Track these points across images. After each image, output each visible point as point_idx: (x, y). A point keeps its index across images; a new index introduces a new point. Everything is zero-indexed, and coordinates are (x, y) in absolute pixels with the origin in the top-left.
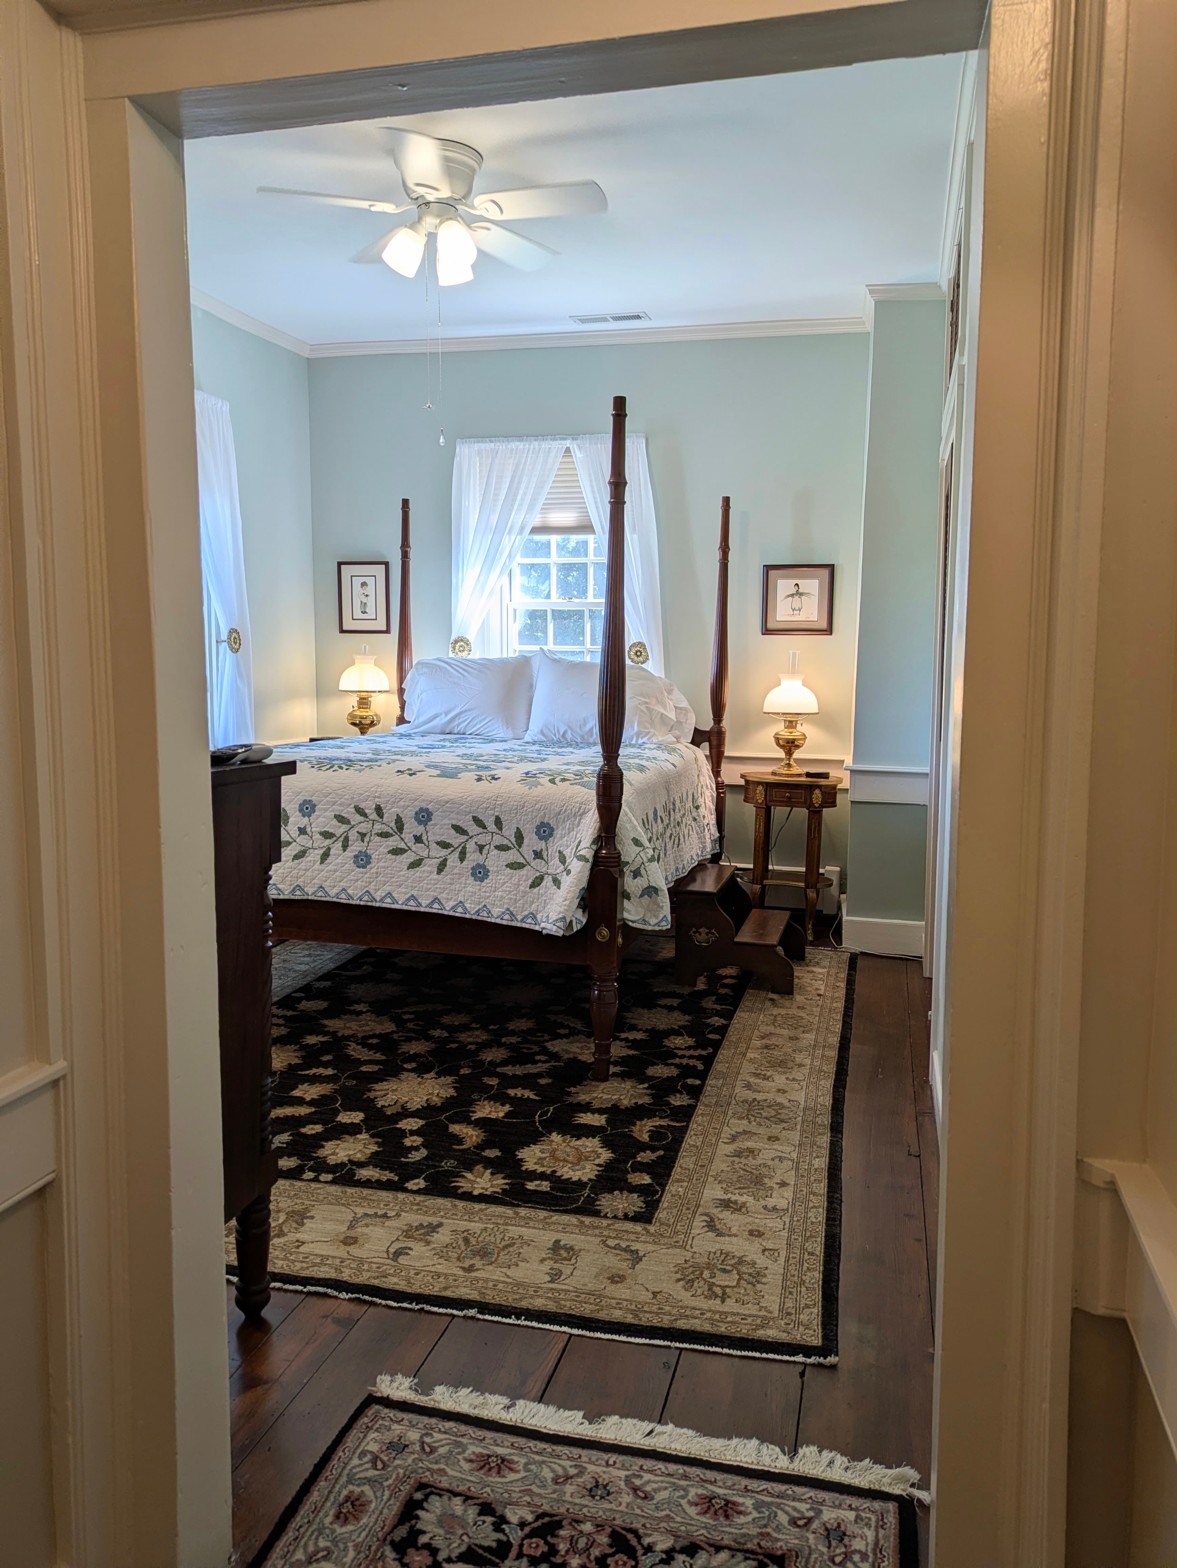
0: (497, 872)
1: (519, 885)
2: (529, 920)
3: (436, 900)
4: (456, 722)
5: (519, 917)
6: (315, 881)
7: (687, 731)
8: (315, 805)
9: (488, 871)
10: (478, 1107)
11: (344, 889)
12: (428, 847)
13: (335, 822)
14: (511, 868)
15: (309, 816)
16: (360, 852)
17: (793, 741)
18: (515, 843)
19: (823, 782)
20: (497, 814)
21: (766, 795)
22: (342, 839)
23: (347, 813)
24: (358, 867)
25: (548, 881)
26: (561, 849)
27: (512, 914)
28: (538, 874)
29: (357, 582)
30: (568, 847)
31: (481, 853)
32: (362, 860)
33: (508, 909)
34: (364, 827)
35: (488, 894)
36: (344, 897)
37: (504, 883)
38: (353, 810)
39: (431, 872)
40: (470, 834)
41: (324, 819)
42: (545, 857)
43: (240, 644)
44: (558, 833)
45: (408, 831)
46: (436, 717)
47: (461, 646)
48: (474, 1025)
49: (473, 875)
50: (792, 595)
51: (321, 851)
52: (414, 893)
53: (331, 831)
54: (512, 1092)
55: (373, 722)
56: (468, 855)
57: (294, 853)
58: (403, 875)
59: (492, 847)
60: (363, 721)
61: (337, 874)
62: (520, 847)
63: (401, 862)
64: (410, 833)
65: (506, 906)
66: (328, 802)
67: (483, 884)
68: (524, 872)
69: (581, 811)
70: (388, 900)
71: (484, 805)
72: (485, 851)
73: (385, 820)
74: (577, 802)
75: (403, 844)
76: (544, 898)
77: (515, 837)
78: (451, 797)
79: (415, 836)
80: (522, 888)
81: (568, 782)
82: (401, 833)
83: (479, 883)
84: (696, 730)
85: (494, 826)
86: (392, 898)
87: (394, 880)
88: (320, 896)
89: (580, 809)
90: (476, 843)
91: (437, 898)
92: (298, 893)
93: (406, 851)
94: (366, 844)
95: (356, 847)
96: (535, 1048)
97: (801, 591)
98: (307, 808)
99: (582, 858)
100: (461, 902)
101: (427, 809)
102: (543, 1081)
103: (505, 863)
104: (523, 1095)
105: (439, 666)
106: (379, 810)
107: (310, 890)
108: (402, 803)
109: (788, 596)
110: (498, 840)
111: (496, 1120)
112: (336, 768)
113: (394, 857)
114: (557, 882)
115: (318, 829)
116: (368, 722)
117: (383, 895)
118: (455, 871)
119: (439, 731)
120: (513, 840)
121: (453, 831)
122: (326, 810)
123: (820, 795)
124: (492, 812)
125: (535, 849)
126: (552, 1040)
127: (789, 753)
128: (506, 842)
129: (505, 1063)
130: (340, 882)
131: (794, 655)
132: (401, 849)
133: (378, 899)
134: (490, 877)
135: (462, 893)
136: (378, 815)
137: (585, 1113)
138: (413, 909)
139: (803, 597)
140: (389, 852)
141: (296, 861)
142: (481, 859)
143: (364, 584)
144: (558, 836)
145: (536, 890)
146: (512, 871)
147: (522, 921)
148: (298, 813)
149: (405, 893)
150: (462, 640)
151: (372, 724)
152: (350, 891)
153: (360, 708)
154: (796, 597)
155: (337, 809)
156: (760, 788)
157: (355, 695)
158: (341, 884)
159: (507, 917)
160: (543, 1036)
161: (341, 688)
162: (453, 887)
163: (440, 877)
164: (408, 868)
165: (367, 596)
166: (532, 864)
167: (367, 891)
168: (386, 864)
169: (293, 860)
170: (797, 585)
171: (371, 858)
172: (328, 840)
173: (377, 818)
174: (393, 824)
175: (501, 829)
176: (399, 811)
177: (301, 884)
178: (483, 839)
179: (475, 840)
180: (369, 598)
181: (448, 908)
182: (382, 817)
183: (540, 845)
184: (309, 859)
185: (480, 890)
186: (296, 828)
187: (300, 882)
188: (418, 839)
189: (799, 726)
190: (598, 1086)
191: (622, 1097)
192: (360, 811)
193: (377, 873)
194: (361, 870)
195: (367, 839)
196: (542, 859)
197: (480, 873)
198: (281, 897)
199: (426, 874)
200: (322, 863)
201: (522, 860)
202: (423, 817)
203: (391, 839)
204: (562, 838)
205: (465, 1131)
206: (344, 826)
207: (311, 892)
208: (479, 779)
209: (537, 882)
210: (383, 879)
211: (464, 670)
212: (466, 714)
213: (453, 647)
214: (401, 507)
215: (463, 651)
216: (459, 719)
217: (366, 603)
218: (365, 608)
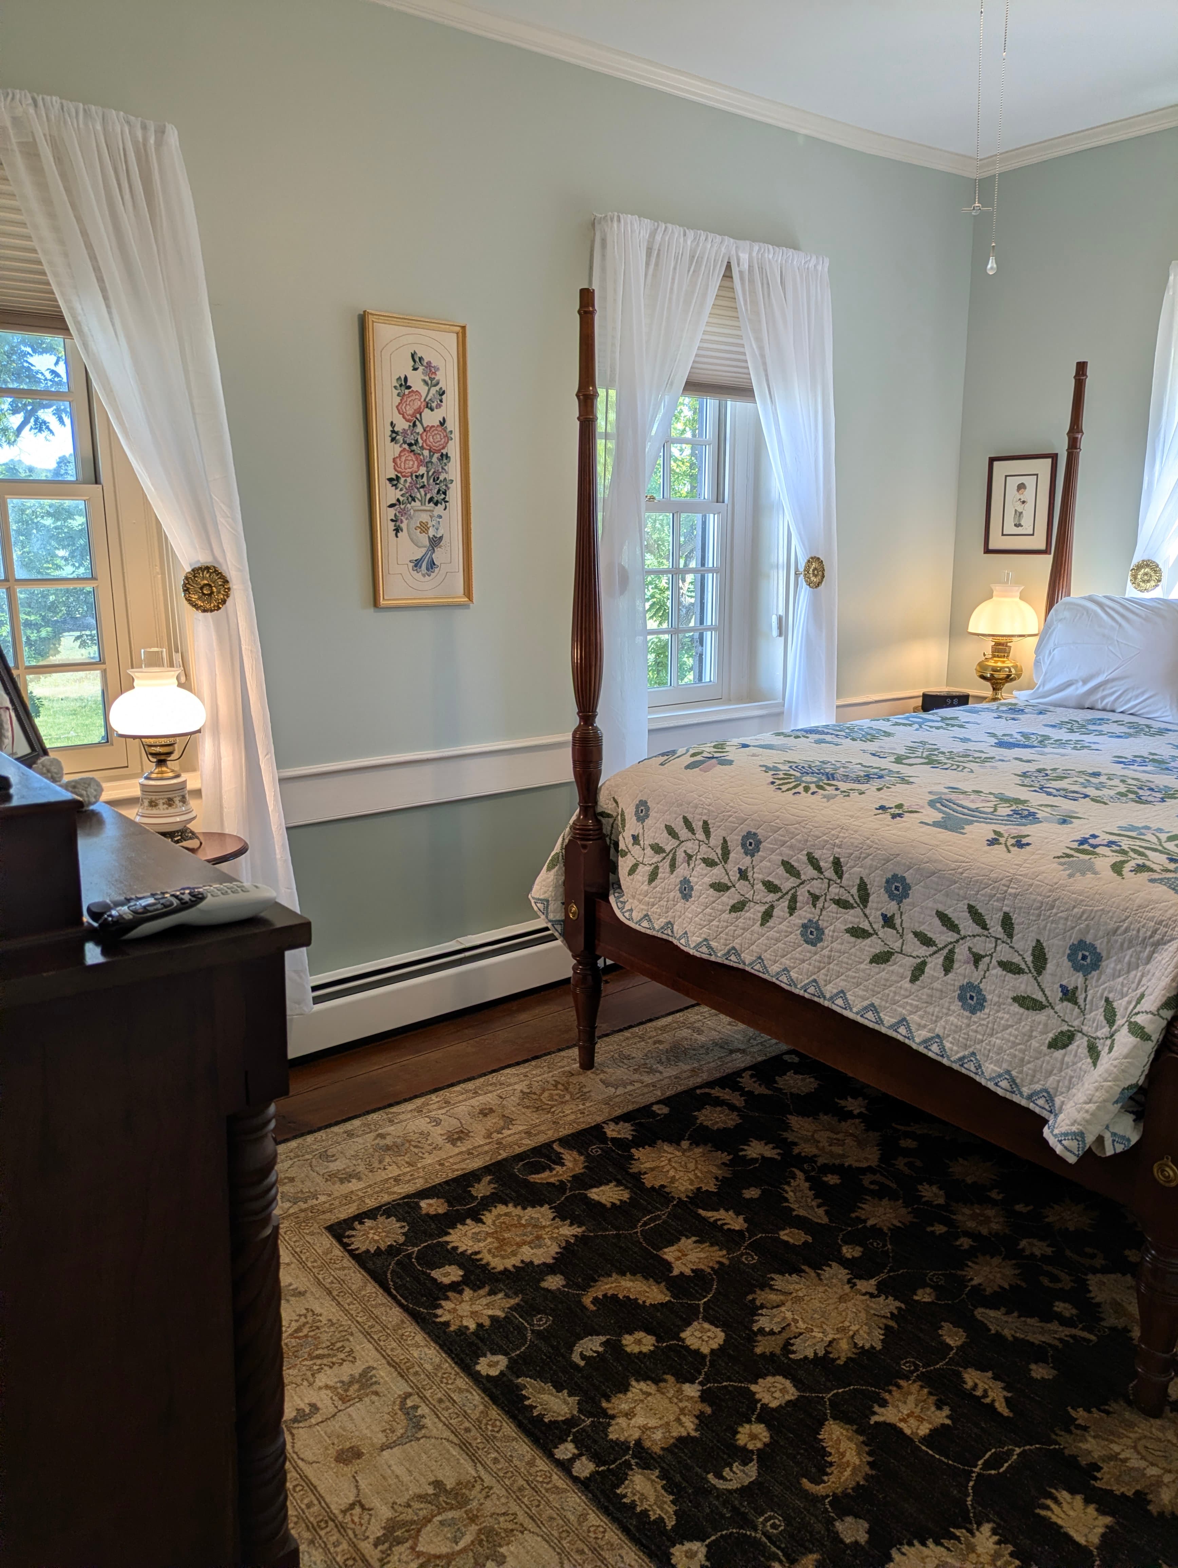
0: (999, 1004)
1: (1031, 1037)
2: (1041, 1102)
3: (903, 1021)
4: (1099, 695)
5: (1026, 1091)
6: (754, 947)
8: (761, 842)
9: (985, 1000)
10: (896, 1394)
11: (785, 969)
12: (902, 936)
13: (781, 870)
14: (1021, 1006)
15: (752, 856)
16: (810, 921)
18: (1031, 965)
20: (1005, 909)
22: (788, 897)
23: (798, 861)
24: (807, 942)
25: (1080, 1044)
26: (1111, 996)
27: (1013, 1081)
28: (1065, 1028)
29: (1013, 483)
30: (1123, 996)
31: (977, 967)
32: (812, 933)
33: (1008, 1072)
34: (817, 887)
35: (979, 1037)
36: (785, 980)
37: (1006, 1027)
38: (805, 859)
39: (902, 977)
40: (963, 933)
41: (768, 864)
42: (1081, 1001)
43: (823, 576)
44: (1109, 966)
45: (875, 905)
46: (1069, 684)
47: (1146, 574)
48: (994, 1195)
49: (961, 998)
51: (763, 908)
52: (877, 1002)
53: (777, 882)
54: (972, 1378)
55: (1009, 676)
56: (956, 965)
57: (732, 902)
58: (864, 970)
59: (994, 962)
60: (997, 675)
61: (780, 944)
62: (1040, 973)
63: (861, 950)
64: (877, 909)
65: (1005, 1066)
66: (776, 840)
67: (974, 1018)
68: (1041, 1017)
69: (1157, 937)
70: (840, 1002)
71: (988, 890)
72: (982, 965)
73: (844, 882)
74: (1151, 919)
75: (867, 922)
76: (1069, 1071)
77: (1033, 955)
78: (940, 867)
79: (884, 916)
80: (1034, 1044)
81: (1146, 875)
82: (865, 907)
83: (967, 1014)
85: (1000, 929)
86: (845, 1000)
87: (850, 973)
88: (756, 969)
89: (1155, 932)
90: (970, 949)
91: (904, 1019)
92: (733, 958)
93: (870, 935)
94: (818, 911)
95: (805, 913)
96: (1066, 1282)
98: (751, 844)
99: (1137, 1030)
100: (938, 1036)
101: (903, 879)
102: (1039, 1372)
103: (1012, 994)
104: (985, 1394)
105: (1086, 609)
106: (837, 865)
107: (747, 957)
108: (868, 861)
110: (1004, 953)
111: (908, 1439)
112: (800, 789)
113: (853, 939)
114: (1094, 1052)
115: (761, 876)
116: (1002, 675)
117: (835, 991)
118: (936, 985)
119: (1073, 704)
120: (1029, 959)
121: (937, 922)
122: (773, 851)
124: (999, 904)
125: (1064, 983)
126: (1104, 1270)
128: (1016, 959)
129: (995, 1300)
130: (783, 957)
132: (864, 931)
133: (828, 996)
134: (987, 1011)
135: (942, 1022)
136: (836, 873)
137: (1073, 1492)
138: (871, 1025)
140: (848, 931)
141: (734, 915)
142: (975, 977)
143: (1021, 487)
144: (1109, 971)
145: (1059, 1054)
146: (1022, 1010)
147: (1030, 1098)
148: (740, 847)
149: (864, 999)
150: (1148, 565)
151: (1008, 678)
152: (793, 974)
153: (994, 656)
155: (786, 853)
157: (991, 638)
158: (783, 960)
159: (1004, 1084)
160: (1093, 1256)
161: (970, 630)
162: (930, 1009)
163: (915, 987)
164: (871, 962)
165: (1024, 502)
166: (1057, 1008)
167: (815, 981)
168: (843, 948)
169: (731, 911)
171: (823, 933)
172: (772, 895)
173: (835, 877)
174: (854, 891)
175: (1010, 936)
176: (864, 873)
177: (738, 947)
178: (982, 945)
179: (968, 943)
180: (1026, 505)
181: (917, 1040)
182: (840, 877)
183: (1075, 980)
184: (748, 914)
185: (968, 1025)
186: (736, 869)
187: (736, 943)
188: (888, 921)
190: (1131, 1425)
191: (1167, 1478)
192: (813, 862)
193: (829, 957)
194: (809, 947)
195: (820, 904)
196: (1076, 1003)
197: (972, 998)
198: (713, 958)
199: (894, 978)
200: (762, 925)
201: (1039, 996)
202: (897, 888)
203: (852, 911)
204: (1115, 975)
205: (845, 1445)
206: (793, 879)
207: (747, 960)
208: (993, 842)
209: (1063, 1041)
210: (837, 968)
211: (1122, 616)
212: (1114, 684)
213: (1135, 577)
214: (1074, 374)
215: (1148, 581)
216: (1103, 690)
217: (1021, 513)
218: (1019, 520)
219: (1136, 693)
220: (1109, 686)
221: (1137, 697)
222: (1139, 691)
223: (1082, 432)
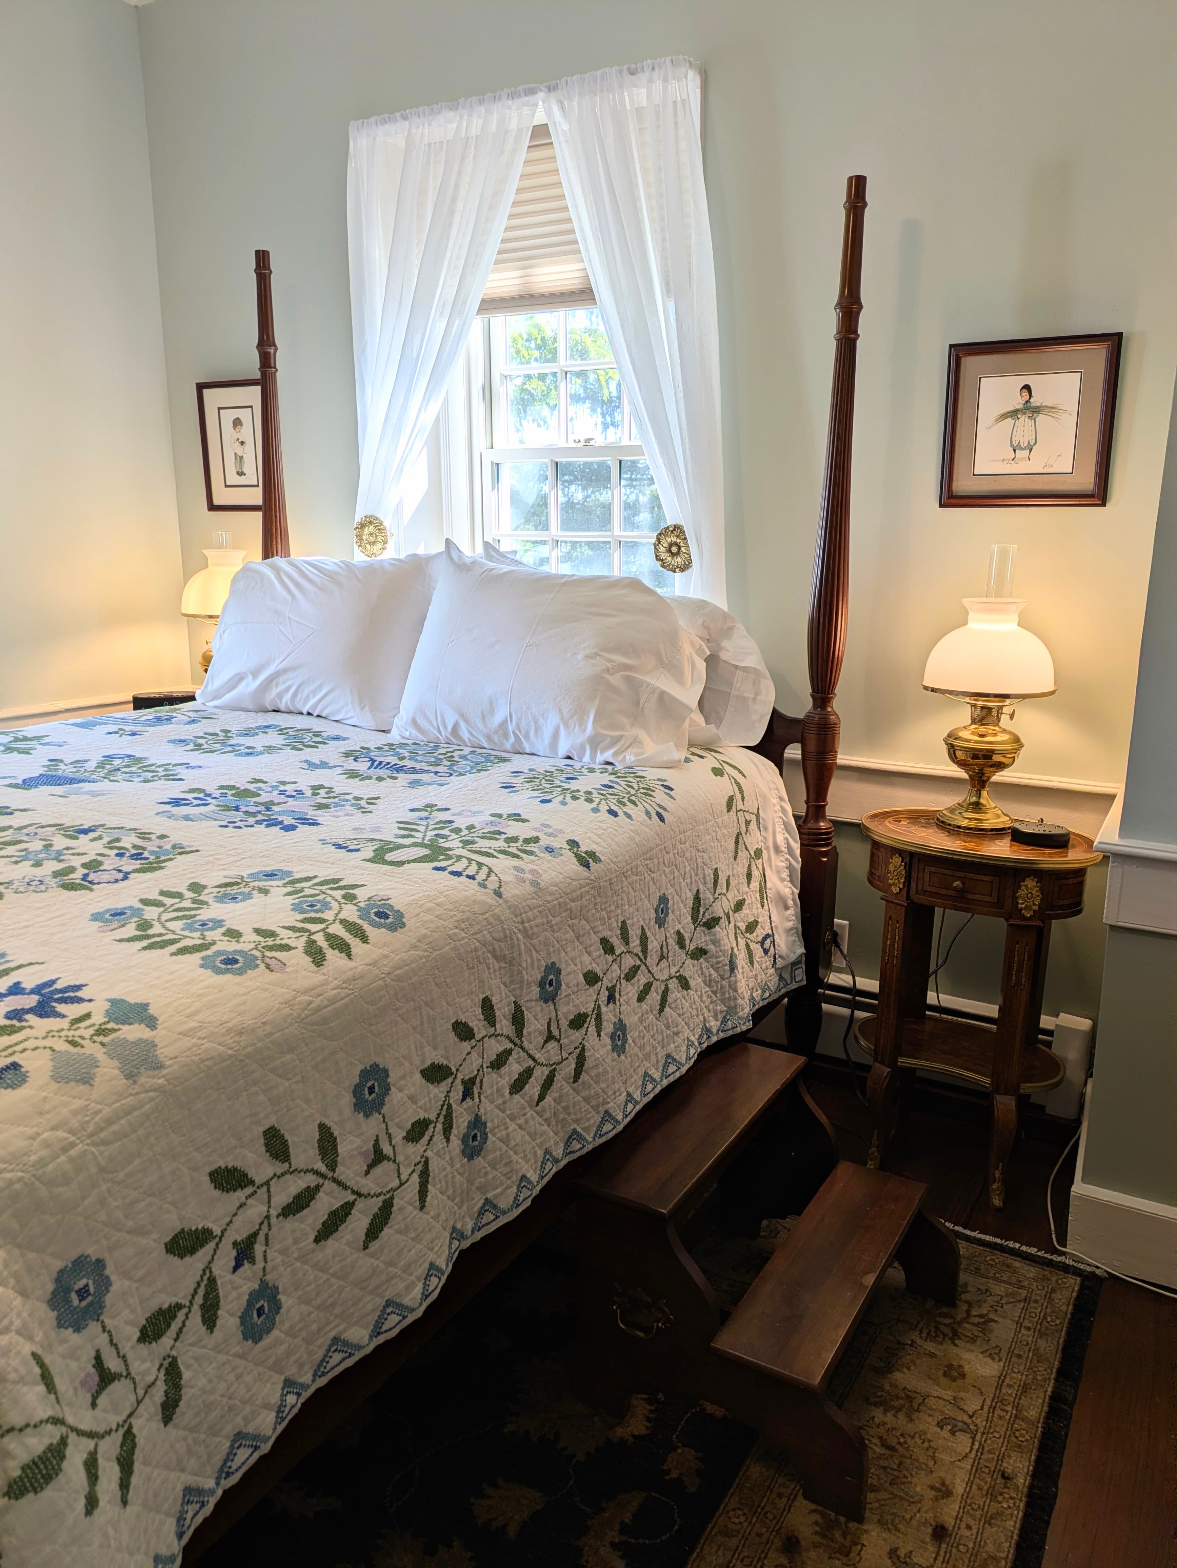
4: (274, 691)
7: (755, 717)
17: (987, 755)
19: (1047, 859)
21: (908, 878)
29: (228, 417)
47: (369, 534)
50: (1014, 414)
84: (775, 714)
97: (1035, 401)
109: (1005, 416)
119: (249, 705)
123: (1036, 892)
127: (979, 781)
131: (1004, 553)
139: (1040, 418)
143: (237, 423)
150: (371, 523)
154: (1023, 418)
156: (897, 860)
157: (210, 622)
161: (183, 610)
165: (242, 443)
170: (1027, 388)
180: (245, 448)
189: (1005, 720)
211: (297, 585)
212: (286, 676)
213: (360, 537)
214: (254, 267)
215: (374, 543)
216: (277, 685)
217: (241, 457)
218: (241, 467)
219: (313, 687)
220: (282, 679)
221: (314, 692)
222: (316, 685)
223: (275, 345)
